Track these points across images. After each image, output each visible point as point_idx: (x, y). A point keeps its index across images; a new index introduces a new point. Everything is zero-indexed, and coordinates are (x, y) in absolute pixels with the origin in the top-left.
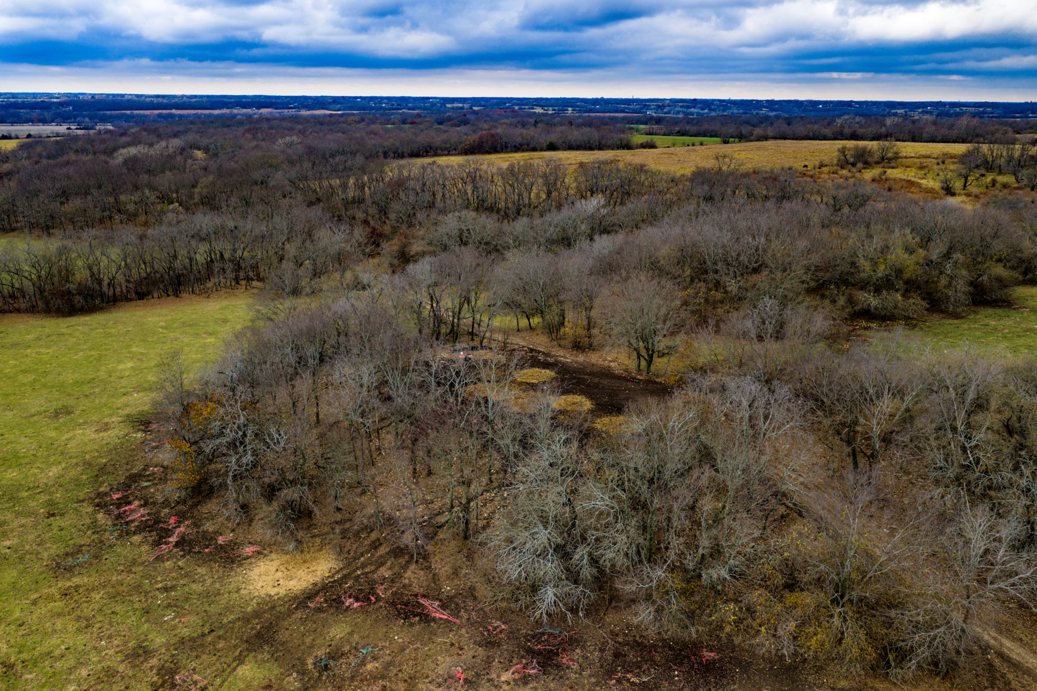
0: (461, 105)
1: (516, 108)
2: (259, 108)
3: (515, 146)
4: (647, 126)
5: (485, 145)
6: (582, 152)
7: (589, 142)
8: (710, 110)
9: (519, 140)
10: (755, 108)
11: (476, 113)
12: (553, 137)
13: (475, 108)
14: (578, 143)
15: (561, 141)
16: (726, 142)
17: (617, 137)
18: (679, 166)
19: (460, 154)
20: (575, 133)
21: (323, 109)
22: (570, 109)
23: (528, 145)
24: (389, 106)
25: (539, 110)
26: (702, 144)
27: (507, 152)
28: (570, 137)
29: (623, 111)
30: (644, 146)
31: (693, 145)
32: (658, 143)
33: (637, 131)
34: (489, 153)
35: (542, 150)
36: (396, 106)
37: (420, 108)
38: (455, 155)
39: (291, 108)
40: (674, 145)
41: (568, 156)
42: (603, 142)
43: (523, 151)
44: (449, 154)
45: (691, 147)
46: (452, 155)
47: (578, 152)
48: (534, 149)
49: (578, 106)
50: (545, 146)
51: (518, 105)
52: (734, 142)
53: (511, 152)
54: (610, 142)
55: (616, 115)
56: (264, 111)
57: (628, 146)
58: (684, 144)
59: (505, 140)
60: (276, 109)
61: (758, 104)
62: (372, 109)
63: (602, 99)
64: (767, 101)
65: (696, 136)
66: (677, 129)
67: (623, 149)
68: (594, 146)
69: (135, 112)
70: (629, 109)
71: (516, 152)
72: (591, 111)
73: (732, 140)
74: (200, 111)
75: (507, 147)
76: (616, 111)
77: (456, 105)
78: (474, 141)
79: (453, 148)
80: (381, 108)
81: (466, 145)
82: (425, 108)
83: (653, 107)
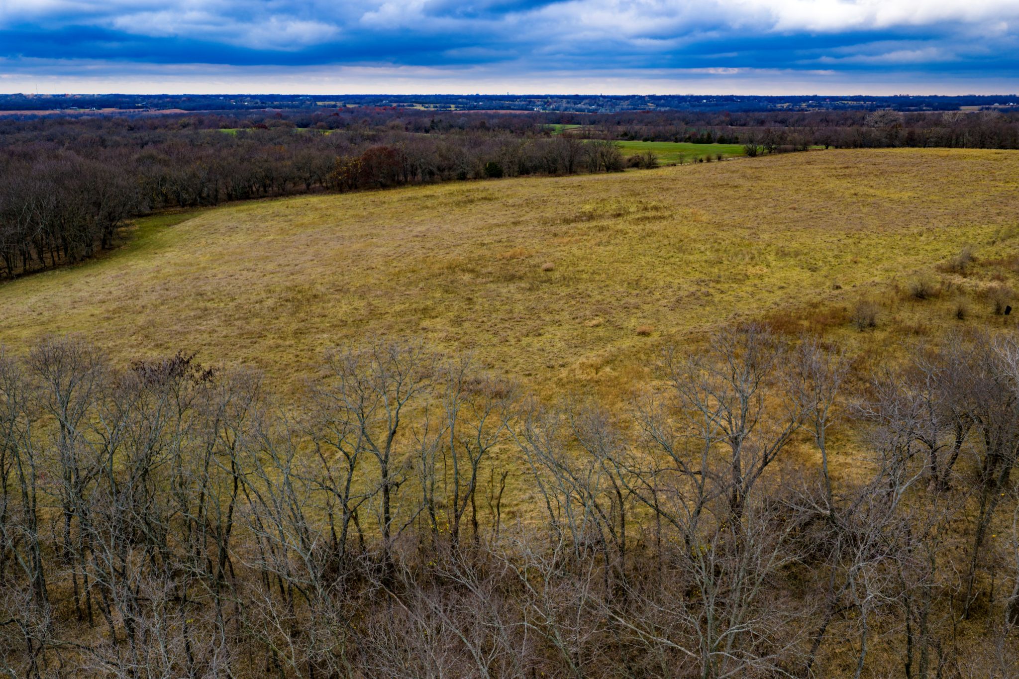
0: (333, 103)
1: (394, 105)
2: (100, 107)
5: (375, 172)
7: (555, 160)
11: (351, 111)
13: (349, 106)
14: (537, 163)
16: (752, 154)
21: (175, 108)
22: (452, 106)
23: (454, 170)
24: (253, 104)
25: (419, 107)
26: (720, 158)
29: (509, 108)
30: (633, 164)
31: (708, 160)
32: (659, 160)
34: (385, 187)
35: (477, 177)
36: (260, 104)
37: (288, 106)
38: (319, 192)
39: (139, 107)
40: (681, 160)
42: (576, 160)
46: (313, 193)
48: (465, 178)
49: (460, 103)
50: (483, 170)
51: (395, 102)
56: (107, 111)
57: (615, 167)
58: (695, 159)
60: (120, 108)
62: (232, 107)
67: (608, 170)
68: (561, 167)
70: (515, 105)
72: (475, 108)
74: (19, 112)
76: (502, 108)
77: (327, 103)
78: (355, 166)
79: (315, 177)
80: (243, 107)
81: (339, 174)
82: (293, 107)
83: (539, 103)
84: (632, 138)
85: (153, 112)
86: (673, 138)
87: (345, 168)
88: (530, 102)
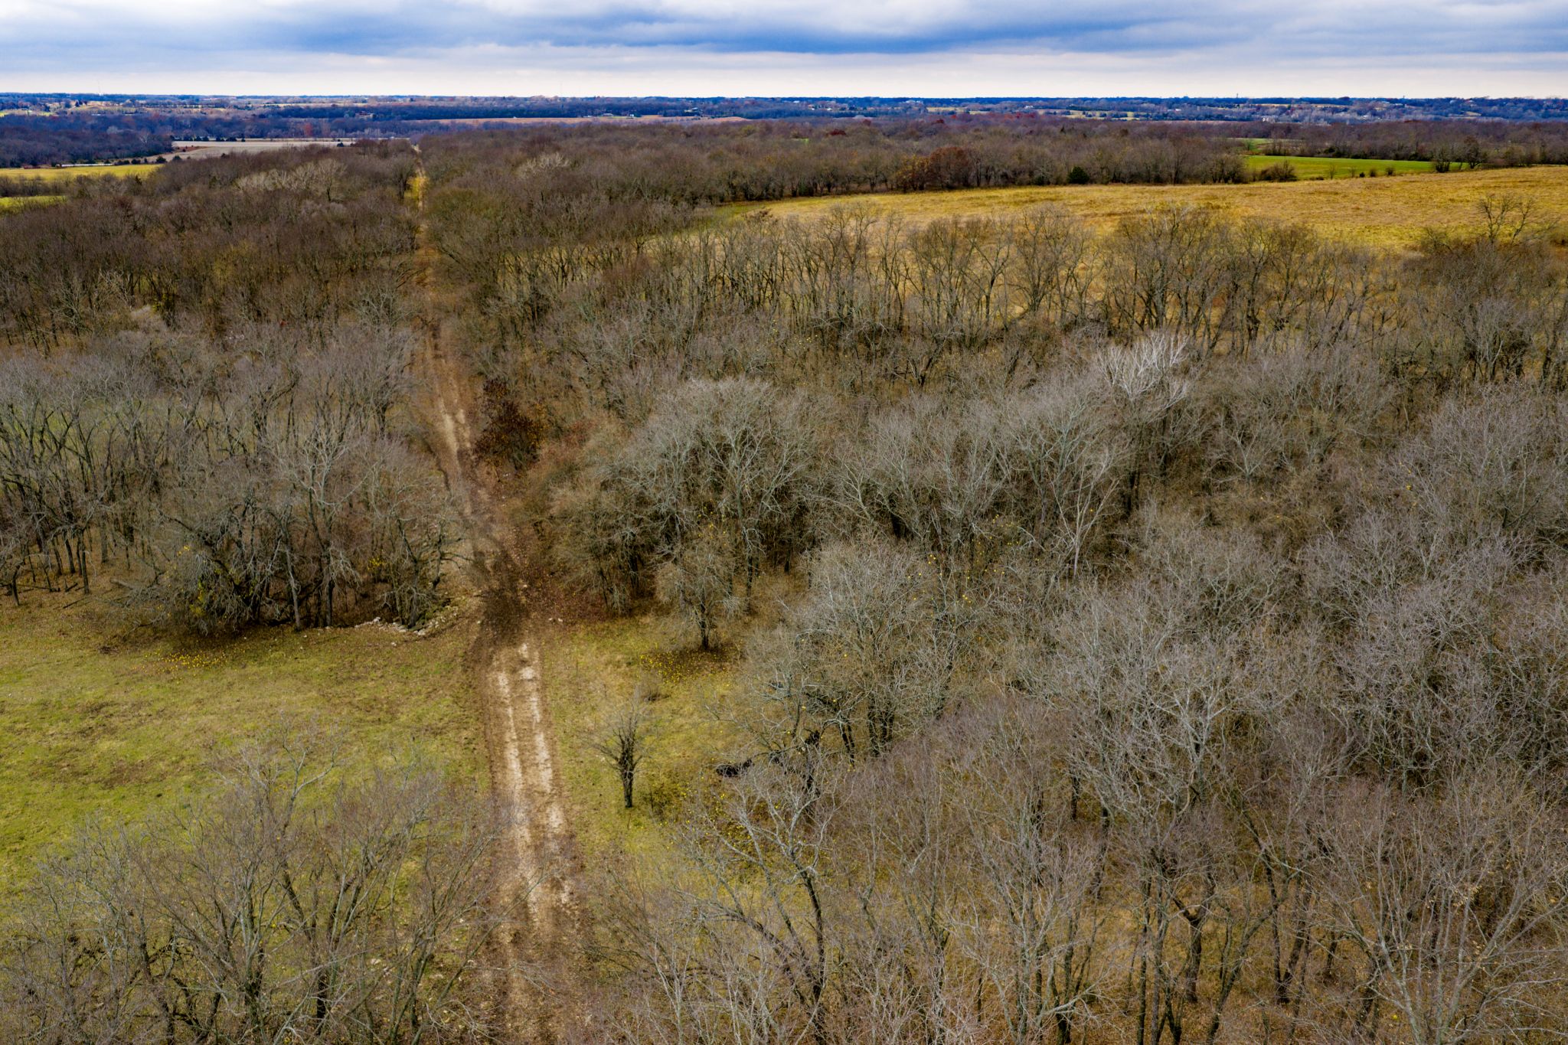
0: (951, 109)
1: (1041, 112)
2: (638, 115)
3: (1005, 176)
4: (1270, 141)
5: (943, 172)
6: (1139, 188)
7: (1156, 167)
8: (1375, 114)
9: (1014, 162)
10: (1455, 112)
11: (968, 119)
12: (1083, 158)
14: (1134, 170)
15: (1098, 165)
16: (1442, 169)
17: (1212, 160)
18: (1360, 224)
19: (891, 191)
20: (1129, 149)
22: (1130, 114)
23: (1031, 174)
24: (837, 111)
25: (1076, 115)
26: (1390, 173)
27: (988, 187)
28: (1117, 158)
29: (1220, 117)
30: (1267, 176)
31: (1373, 175)
32: (1298, 172)
33: (1249, 148)
34: (951, 188)
35: (1058, 182)
36: (847, 111)
37: (885, 113)
38: (882, 192)
39: (688, 114)
40: (1332, 175)
41: (1110, 195)
42: (1185, 167)
43: (1021, 185)
44: (873, 190)
45: (1368, 179)
46: (876, 192)
47: (1132, 188)
48: (1041, 182)
49: (1143, 110)
50: (1065, 176)
51: (1044, 107)
52: (1459, 170)
53: (997, 186)
54: (1199, 168)
55: (1210, 122)
56: (648, 119)
57: (1236, 177)
58: (1353, 174)
59: (986, 162)
60: (664, 115)
61: (1458, 106)
63: (1186, 99)
64: (1476, 100)
65: (1365, 157)
66: (1328, 144)
67: (1226, 181)
68: (1165, 176)
69: (458, 121)
70: (1232, 114)
71: (1005, 186)
72: (1165, 117)
73: (1454, 164)
75: (988, 178)
76: (1209, 117)
78: (923, 165)
79: (881, 178)
80: (824, 114)
81: (905, 173)
82: (894, 114)
83: (1272, 110)
84: (1339, 155)
85: (706, 120)
86: (1393, 155)
87: (910, 168)
88: (1259, 108)
